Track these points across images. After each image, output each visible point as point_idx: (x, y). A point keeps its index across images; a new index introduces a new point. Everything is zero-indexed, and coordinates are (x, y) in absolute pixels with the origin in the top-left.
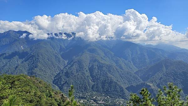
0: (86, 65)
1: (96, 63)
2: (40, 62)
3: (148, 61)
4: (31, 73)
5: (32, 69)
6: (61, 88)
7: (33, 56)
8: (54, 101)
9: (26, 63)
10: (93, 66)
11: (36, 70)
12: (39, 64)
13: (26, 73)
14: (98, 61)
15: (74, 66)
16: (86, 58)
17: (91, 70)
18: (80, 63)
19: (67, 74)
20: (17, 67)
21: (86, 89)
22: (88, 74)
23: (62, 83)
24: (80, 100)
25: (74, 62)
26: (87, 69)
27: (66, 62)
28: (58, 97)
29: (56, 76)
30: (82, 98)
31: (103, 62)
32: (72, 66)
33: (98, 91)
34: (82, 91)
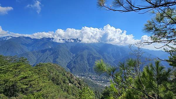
0: (86, 57)
1: (91, 56)
2: (59, 55)
3: (121, 55)
4: (55, 62)
5: (55, 59)
6: (71, 70)
7: (56, 52)
8: (66, 78)
9: (52, 56)
10: (89, 58)
11: (58, 60)
12: (59, 56)
13: (52, 61)
14: (92, 55)
15: (79, 58)
16: (85, 53)
17: (88, 60)
18: (82, 56)
19: (75, 62)
20: (47, 58)
21: (85, 70)
22: (86, 62)
23: (72, 67)
24: (82, 77)
25: (79, 55)
26: (86, 59)
27: (74, 55)
28: (69, 76)
29: (68, 63)
30: (83, 76)
31: (95, 56)
32: (78, 57)
33: (92, 72)
34: (83, 72)
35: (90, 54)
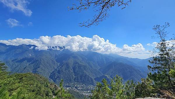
0: (71, 66)
1: (77, 65)
2: (41, 64)
3: (105, 63)
4: (35, 71)
5: (36, 69)
6: (54, 81)
7: (37, 61)
8: (49, 90)
9: (32, 65)
10: (75, 66)
11: (39, 70)
12: (41, 66)
13: (31, 72)
14: (78, 63)
15: (64, 66)
16: (71, 61)
17: (74, 69)
18: (67, 65)
19: (59, 72)
20: (25, 68)
21: (70, 81)
22: (72, 71)
23: (56, 77)
24: (67, 88)
25: (64, 64)
26: (72, 68)
27: (59, 64)
28: (53, 87)
29: (52, 73)
30: (68, 86)
31: (81, 64)
32: (63, 66)
33: (78, 81)
34: (68, 82)
35: (76, 63)
